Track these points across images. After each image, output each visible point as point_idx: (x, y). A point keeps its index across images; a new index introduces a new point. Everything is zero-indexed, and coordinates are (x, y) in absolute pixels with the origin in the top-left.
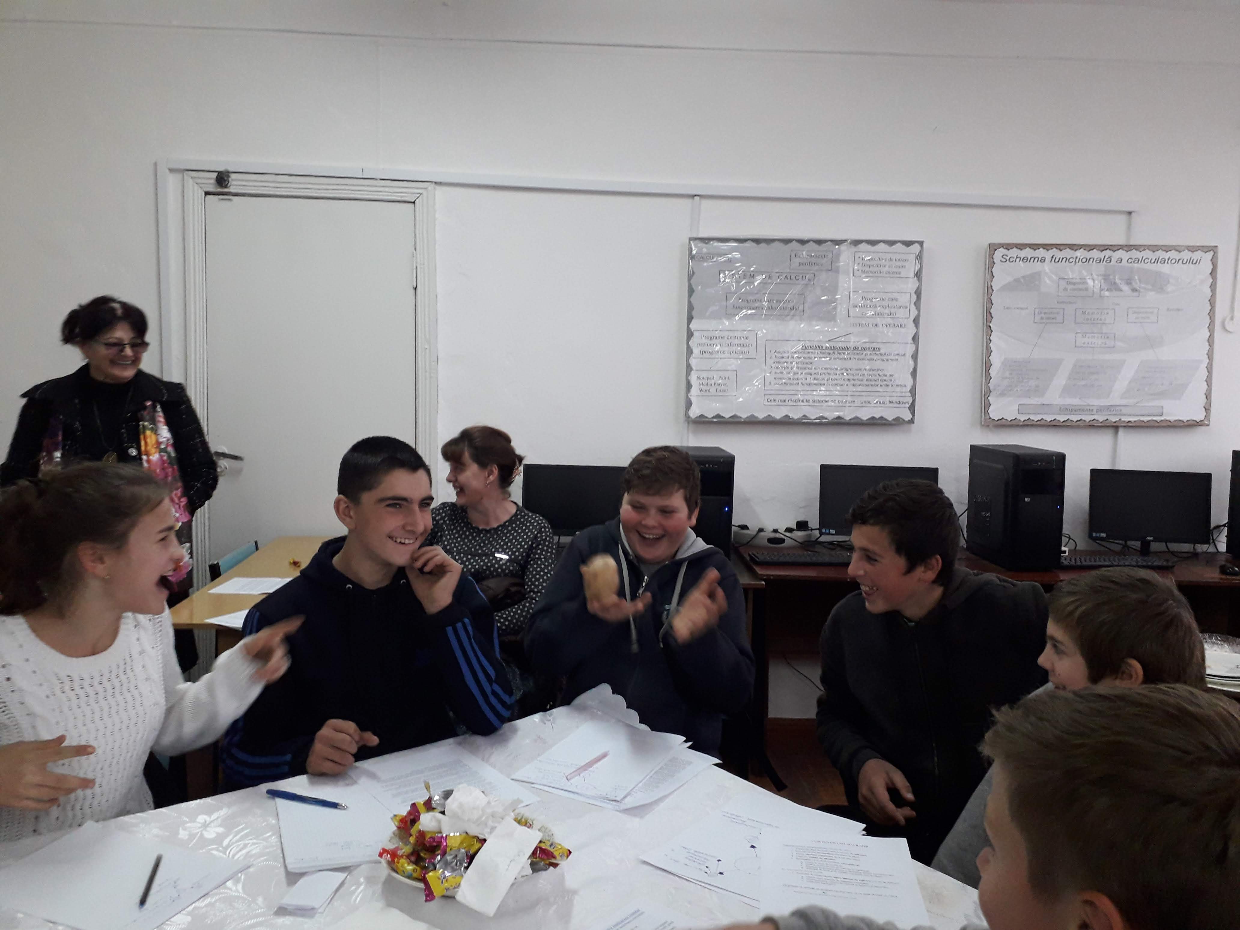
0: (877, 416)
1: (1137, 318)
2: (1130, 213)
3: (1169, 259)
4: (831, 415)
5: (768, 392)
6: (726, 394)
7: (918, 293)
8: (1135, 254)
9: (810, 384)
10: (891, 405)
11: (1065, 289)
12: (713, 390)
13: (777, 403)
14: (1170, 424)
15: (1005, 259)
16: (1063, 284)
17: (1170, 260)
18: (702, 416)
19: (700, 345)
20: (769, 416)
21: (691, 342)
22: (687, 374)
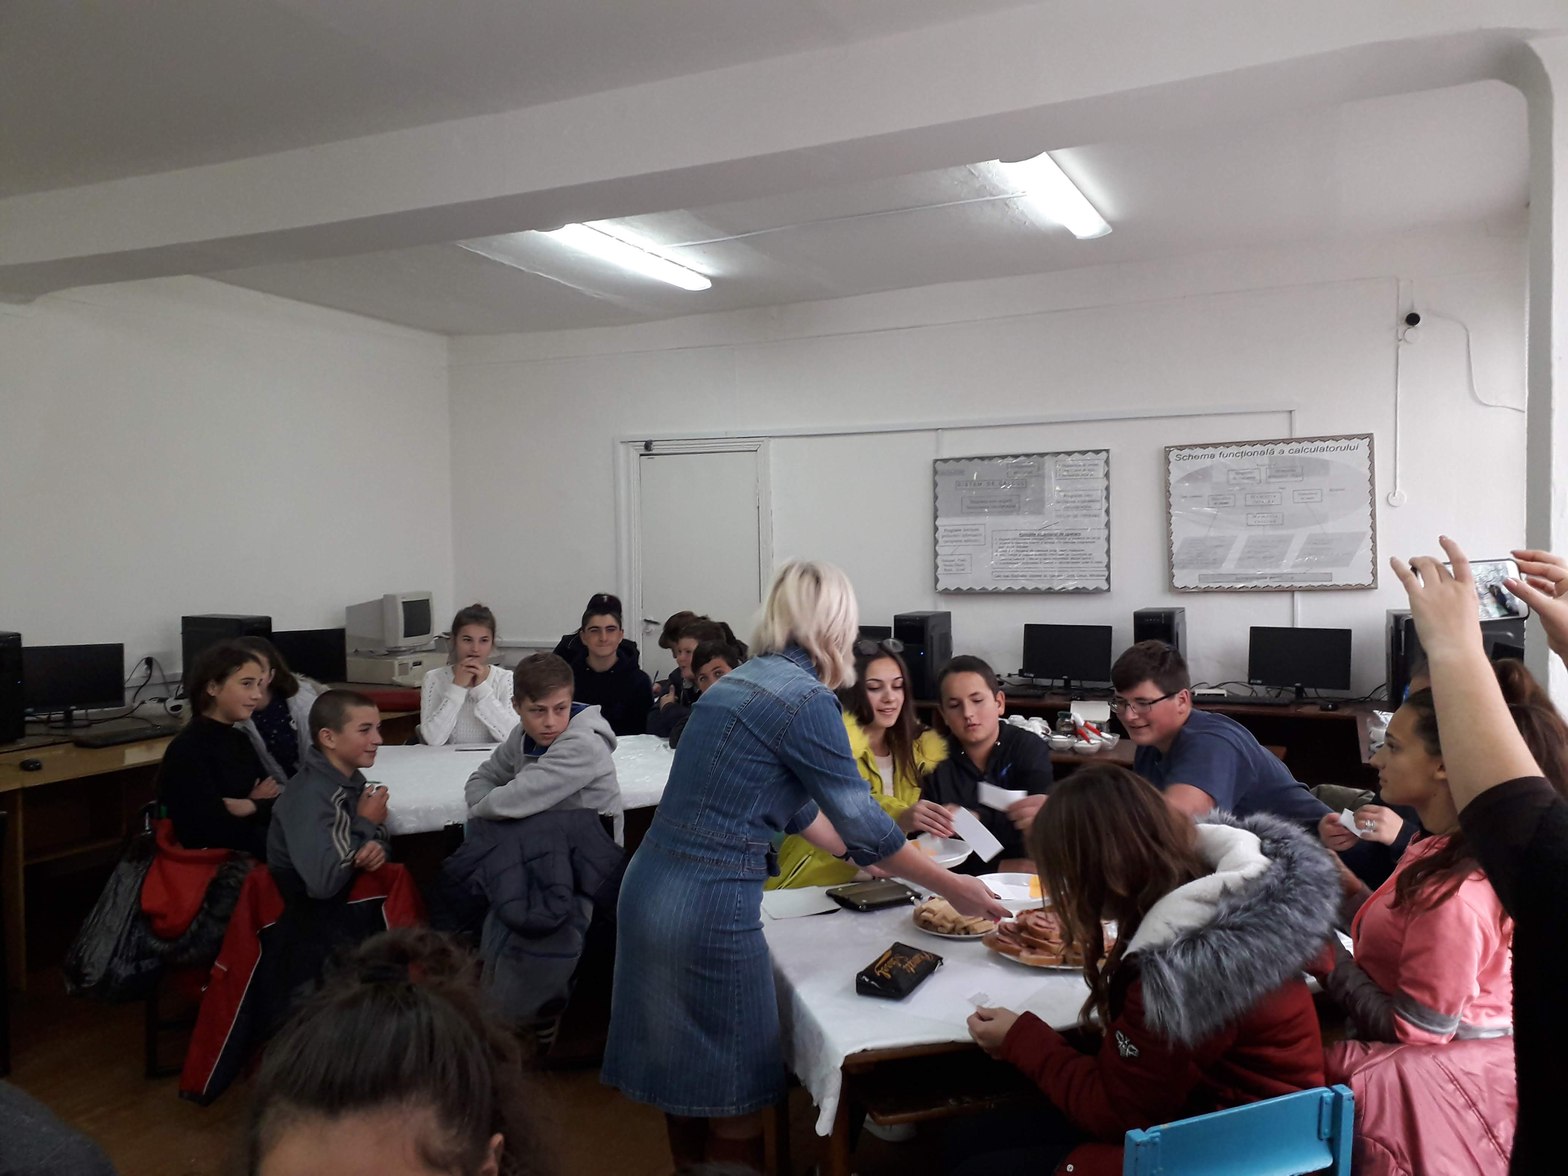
0: (1080, 586)
1: (1302, 499)
2: (1291, 412)
3: (1327, 447)
4: (1043, 586)
5: (993, 570)
6: (962, 572)
7: (1107, 489)
8: (1294, 445)
9: (1027, 563)
10: (1091, 578)
11: (1235, 479)
12: (954, 569)
13: (1004, 578)
14: (1339, 588)
15: (1179, 458)
16: (1232, 475)
17: (1328, 449)
18: (946, 588)
19: (943, 537)
20: (996, 588)
21: (937, 535)
22: (935, 558)
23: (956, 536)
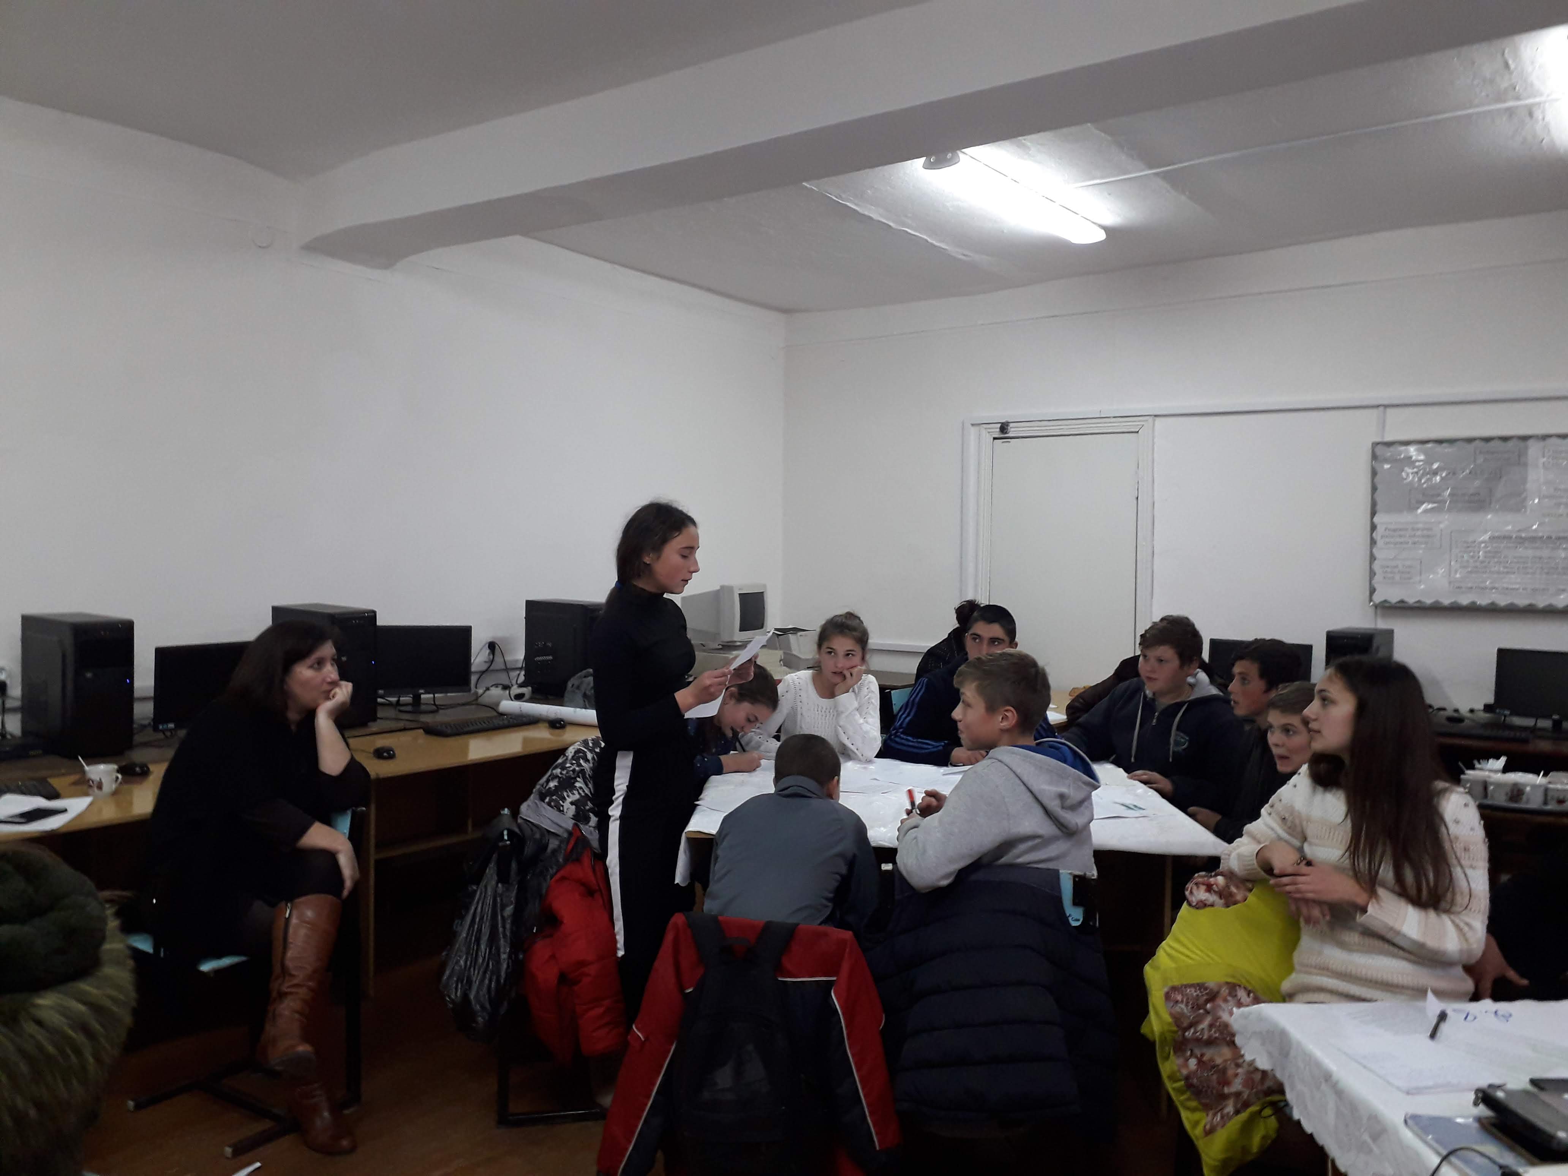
4: (1522, 602)
6: (1408, 580)
9: (1499, 573)
12: (1397, 577)
18: (1385, 601)
19: (1383, 536)
20: (1455, 602)
21: (1374, 534)
22: (1371, 563)
23: (1400, 536)
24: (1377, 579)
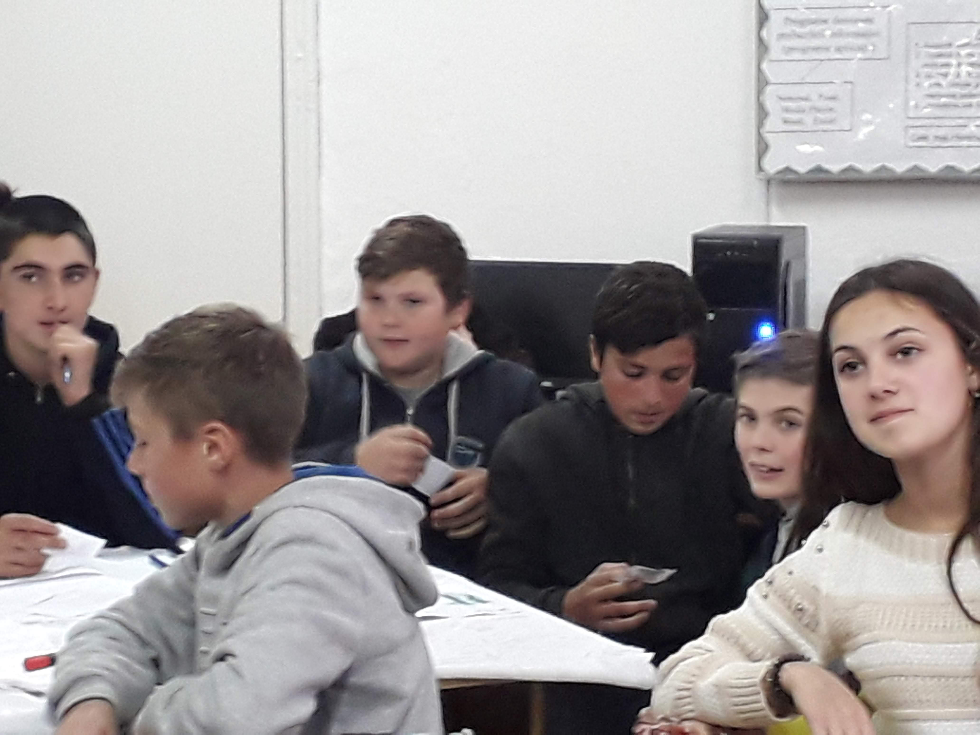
5: (911, 122)
6: (833, 127)
12: (808, 118)
13: (932, 142)
18: (788, 170)
19: (782, 36)
20: (916, 168)
21: (764, 33)
22: (760, 92)
23: (814, 35)
24: (770, 124)
